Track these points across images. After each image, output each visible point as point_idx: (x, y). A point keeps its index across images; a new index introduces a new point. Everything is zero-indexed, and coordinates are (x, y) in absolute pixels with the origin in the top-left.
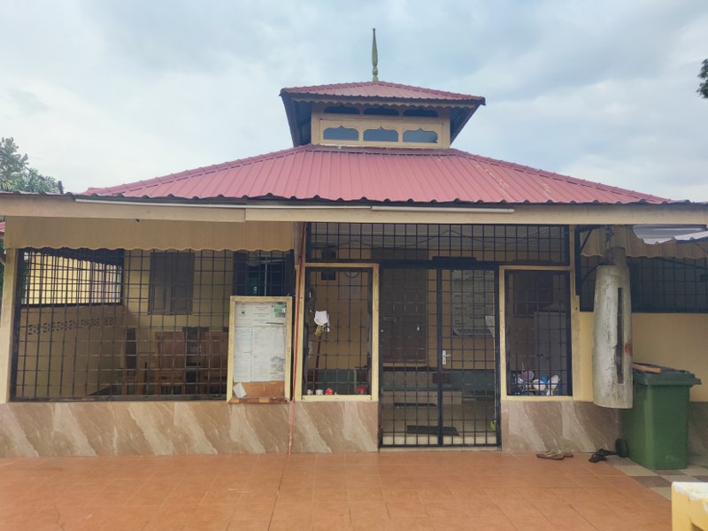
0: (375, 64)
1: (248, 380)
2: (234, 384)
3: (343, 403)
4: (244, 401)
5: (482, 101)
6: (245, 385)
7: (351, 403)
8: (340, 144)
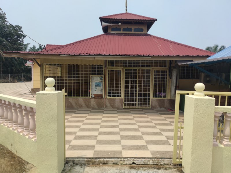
0: (126, 7)
1: (95, 94)
2: (92, 94)
3: (116, 99)
4: (94, 98)
5: (156, 20)
6: (94, 95)
7: (117, 99)
8: (116, 32)
